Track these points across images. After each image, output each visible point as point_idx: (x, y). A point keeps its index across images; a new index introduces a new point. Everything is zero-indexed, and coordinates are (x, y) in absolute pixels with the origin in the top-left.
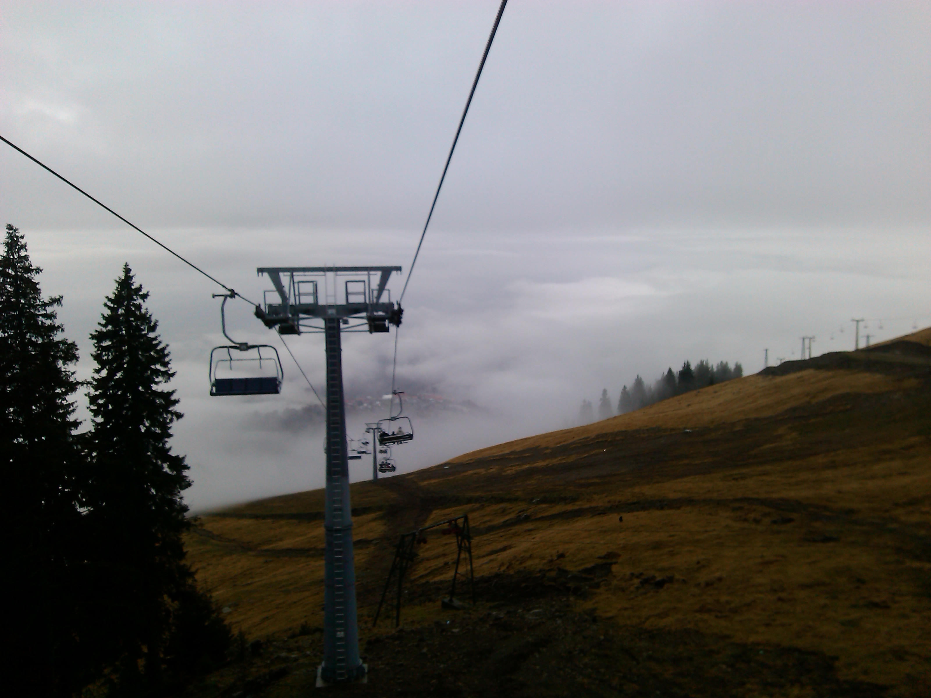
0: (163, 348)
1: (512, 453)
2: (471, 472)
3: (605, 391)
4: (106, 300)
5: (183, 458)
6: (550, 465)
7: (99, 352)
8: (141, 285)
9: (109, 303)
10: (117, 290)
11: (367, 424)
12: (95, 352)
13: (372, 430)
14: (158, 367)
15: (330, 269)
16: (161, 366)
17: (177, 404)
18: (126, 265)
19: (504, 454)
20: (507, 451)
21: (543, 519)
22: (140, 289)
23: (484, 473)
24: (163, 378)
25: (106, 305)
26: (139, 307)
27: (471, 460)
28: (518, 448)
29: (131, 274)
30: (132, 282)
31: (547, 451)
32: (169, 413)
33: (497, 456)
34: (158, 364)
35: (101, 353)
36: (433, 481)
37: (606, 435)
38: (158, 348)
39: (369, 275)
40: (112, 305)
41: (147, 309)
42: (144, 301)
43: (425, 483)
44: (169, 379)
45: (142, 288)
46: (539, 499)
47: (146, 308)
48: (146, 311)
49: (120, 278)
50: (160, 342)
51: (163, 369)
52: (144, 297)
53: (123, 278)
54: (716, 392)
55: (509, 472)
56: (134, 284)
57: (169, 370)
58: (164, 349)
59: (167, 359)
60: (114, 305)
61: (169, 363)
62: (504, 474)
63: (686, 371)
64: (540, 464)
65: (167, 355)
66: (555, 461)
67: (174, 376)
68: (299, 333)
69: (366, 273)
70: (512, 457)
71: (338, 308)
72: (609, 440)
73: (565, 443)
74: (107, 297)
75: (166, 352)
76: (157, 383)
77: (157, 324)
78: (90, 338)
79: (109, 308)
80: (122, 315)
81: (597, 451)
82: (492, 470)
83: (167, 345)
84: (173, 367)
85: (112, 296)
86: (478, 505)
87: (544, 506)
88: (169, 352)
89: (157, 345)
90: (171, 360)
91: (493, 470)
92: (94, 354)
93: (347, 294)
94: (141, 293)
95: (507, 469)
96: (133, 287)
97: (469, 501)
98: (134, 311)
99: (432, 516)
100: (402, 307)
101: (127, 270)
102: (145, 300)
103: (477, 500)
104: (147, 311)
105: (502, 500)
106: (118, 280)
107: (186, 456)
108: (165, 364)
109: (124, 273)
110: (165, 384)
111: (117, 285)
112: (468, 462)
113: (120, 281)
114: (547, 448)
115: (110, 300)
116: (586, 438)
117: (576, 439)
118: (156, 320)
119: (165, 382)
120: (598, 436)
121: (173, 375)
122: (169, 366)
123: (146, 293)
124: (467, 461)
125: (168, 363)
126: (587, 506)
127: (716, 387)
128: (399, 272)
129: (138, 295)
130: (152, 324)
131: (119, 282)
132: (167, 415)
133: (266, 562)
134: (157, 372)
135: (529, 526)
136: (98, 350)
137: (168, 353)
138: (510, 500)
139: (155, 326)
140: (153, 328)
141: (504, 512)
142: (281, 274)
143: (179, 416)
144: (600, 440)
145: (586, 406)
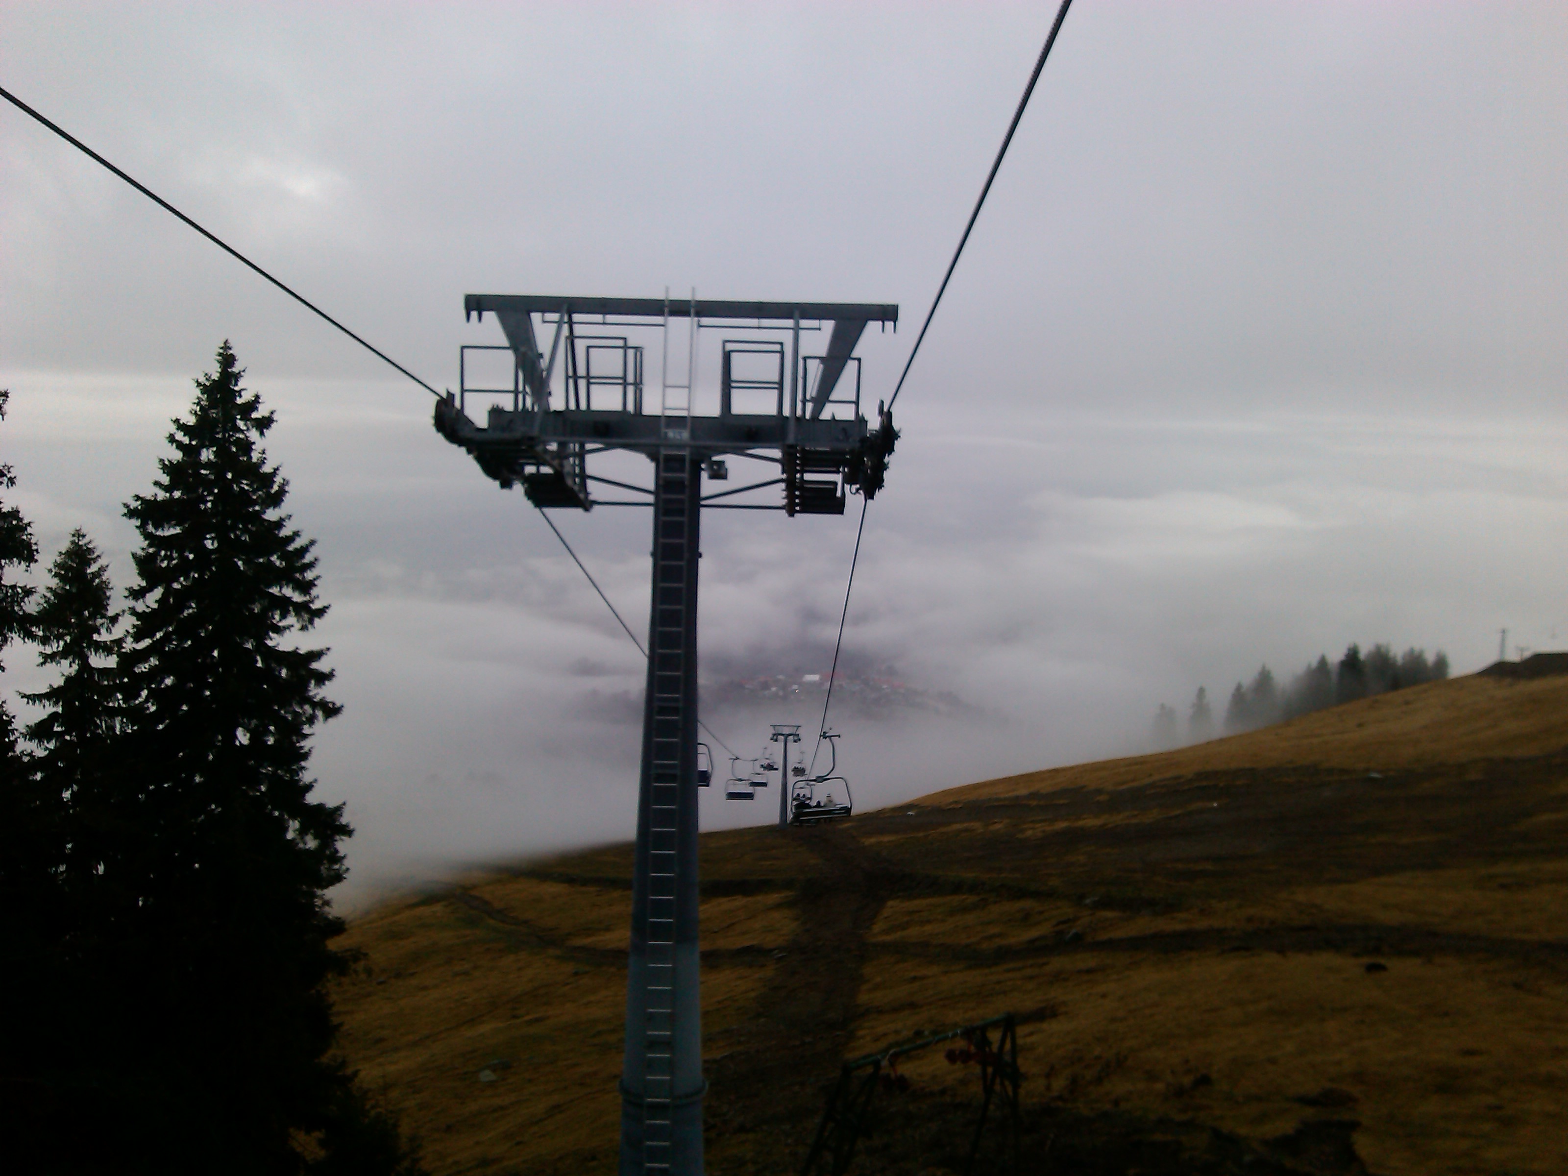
0: (302, 547)
1: (1033, 795)
2: (957, 827)
3: (1201, 691)
4: (173, 428)
5: (338, 810)
6: (1110, 826)
7: (151, 550)
8: (257, 397)
9: (180, 436)
10: (198, 404)
11: (774, 726)
12: (143, 549)
13: (782, 737)
14: (288, 591)
15: (680, 309)
16: (294, 589)
17: (327, 682)
18: (226, 347)
19: (1017, 797)
20: (1023, 792)
21: (1111, 945)
22: (253, 405)
23: (982, 830)
24: (298, 621)
25: (172, 439)
26: (247, 446)
27: (956, 802)
28: (1045, 787)
29: (235, 369)
30: (236, 388)
31: (1102, 798)
32: (305, 703)
33: (1005, 799)
34: (287, 585)
35: (157, 553)
36: (886, 838)
37: (1216, 773)
38: (291, 548)
39: (797, 329)
40: (186, 440)
41: (264, 452)
42: (262, 434)
43: (873, 840)
44: (311, 622)
45: (259, 402)
46: (1096, 899)
47: (262, 449)
48: (260, 455)
49: (207, 377)
50: (296, 534)
51: (297, 598)
52: (264, 424)
53: (215, 376)
54: (1407, 703)
55: (1029, 833)
56: (243, 393)
57: (312, 602)
58: (303, 551)
59: (309, 575)
60: (190, 440)
61: (315, 585)
62: (1020, 836)
63: (1352, 661)
64: (1090, 822)
65: (311, 565)
66: (1118, 819)
67: (322, 615)
68: (586, 504)
69: (790, 323)
70: (1034, 803)
71: (698, 424)
72: (1221, 785)
73: (1135, 784)
74: (177, 421)
75: (308, 558)
76: (278, 630)
77: (287, 488)
78: (125, 515)
79: (180, 446)
80: (209, 465)
81: (1197, 805)
82: (997, 826)
83: (312, 543)
84: (321, 596)
85: (191, 420)
86: (972, 899)
87: (1109, 914)
88: (316, 560)
89: (290, 539)
90: (318, 577)
91: (999, 826)
92: (140, 553)
93: (727, 385)
94: (254, 415)
95: (1025, 827)
96: (239, 401)
97: (957, 888)
98: (235, 455)
99: (886, 912)
100: (896, 425)
101: (227, 360)
102: (265, 430)
103: (973, 888)
104: (264, 456)
105: (1020, 893)
106: (202, 380)
107: (344, 804)
108: (306, 587)
109: (219, 365)
110: (301, 632)
111: (197, 392)
112: (951, 807)
113: (208, 384)
114: (1099, 791)
115: (182, 427)
116: (1176, 778)
117: (1157, 777)
118: (284, 480)
119: (303, 628)
120: (1201, 775)
121: (321, 612)
122: (314, 592)
123: (267, 414)
124: (951, 803)
125: (311, 584)
126: (1202, 924)
127: (1406, 693)
128: (889, 325)
129: (248, 420)
130: (276, 488)
131: (205, 384)
132: (302, 708)
133: (576, 974)
134: (284, 605)
135: (1086, 960)
136: (150, 546)
137: (312, 559)
138: (1037, 895)
139: (282, 492)
140: (276, 499)
141: (1026, 919)
142: (536, 317)
143: (331, 711)
144: (1205, 783)
145: (1166, 714)
